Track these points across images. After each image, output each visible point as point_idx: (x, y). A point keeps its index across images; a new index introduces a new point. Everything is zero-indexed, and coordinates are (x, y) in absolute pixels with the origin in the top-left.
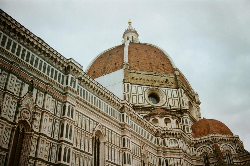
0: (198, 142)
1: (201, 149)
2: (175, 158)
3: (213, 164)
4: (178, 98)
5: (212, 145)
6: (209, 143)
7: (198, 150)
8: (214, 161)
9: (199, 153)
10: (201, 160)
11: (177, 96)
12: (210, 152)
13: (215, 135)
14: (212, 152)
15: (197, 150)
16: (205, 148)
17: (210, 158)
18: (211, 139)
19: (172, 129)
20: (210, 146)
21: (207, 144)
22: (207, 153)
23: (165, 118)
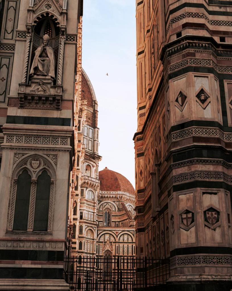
0: (104, 196)
1: (105, 204)
2: (90, 212)
3: (114, 223)
4: (93, 140)
5: (118, 203)
6: (115, 200)
7: (102, 204)
8: (116, 220)
9: (101, 208)
10: (102, 216)
11: (92, 137)
12: (114, 209)
13: (124, 194)
14: (117, 210)
15: (100, 204)
16: (110, 204)
17: (112, 216)
18: (120, 196)
19: (90, 178)
20: (115, 203)
21: (113, 200)
22: (111, 210)
23: (87, 164)
